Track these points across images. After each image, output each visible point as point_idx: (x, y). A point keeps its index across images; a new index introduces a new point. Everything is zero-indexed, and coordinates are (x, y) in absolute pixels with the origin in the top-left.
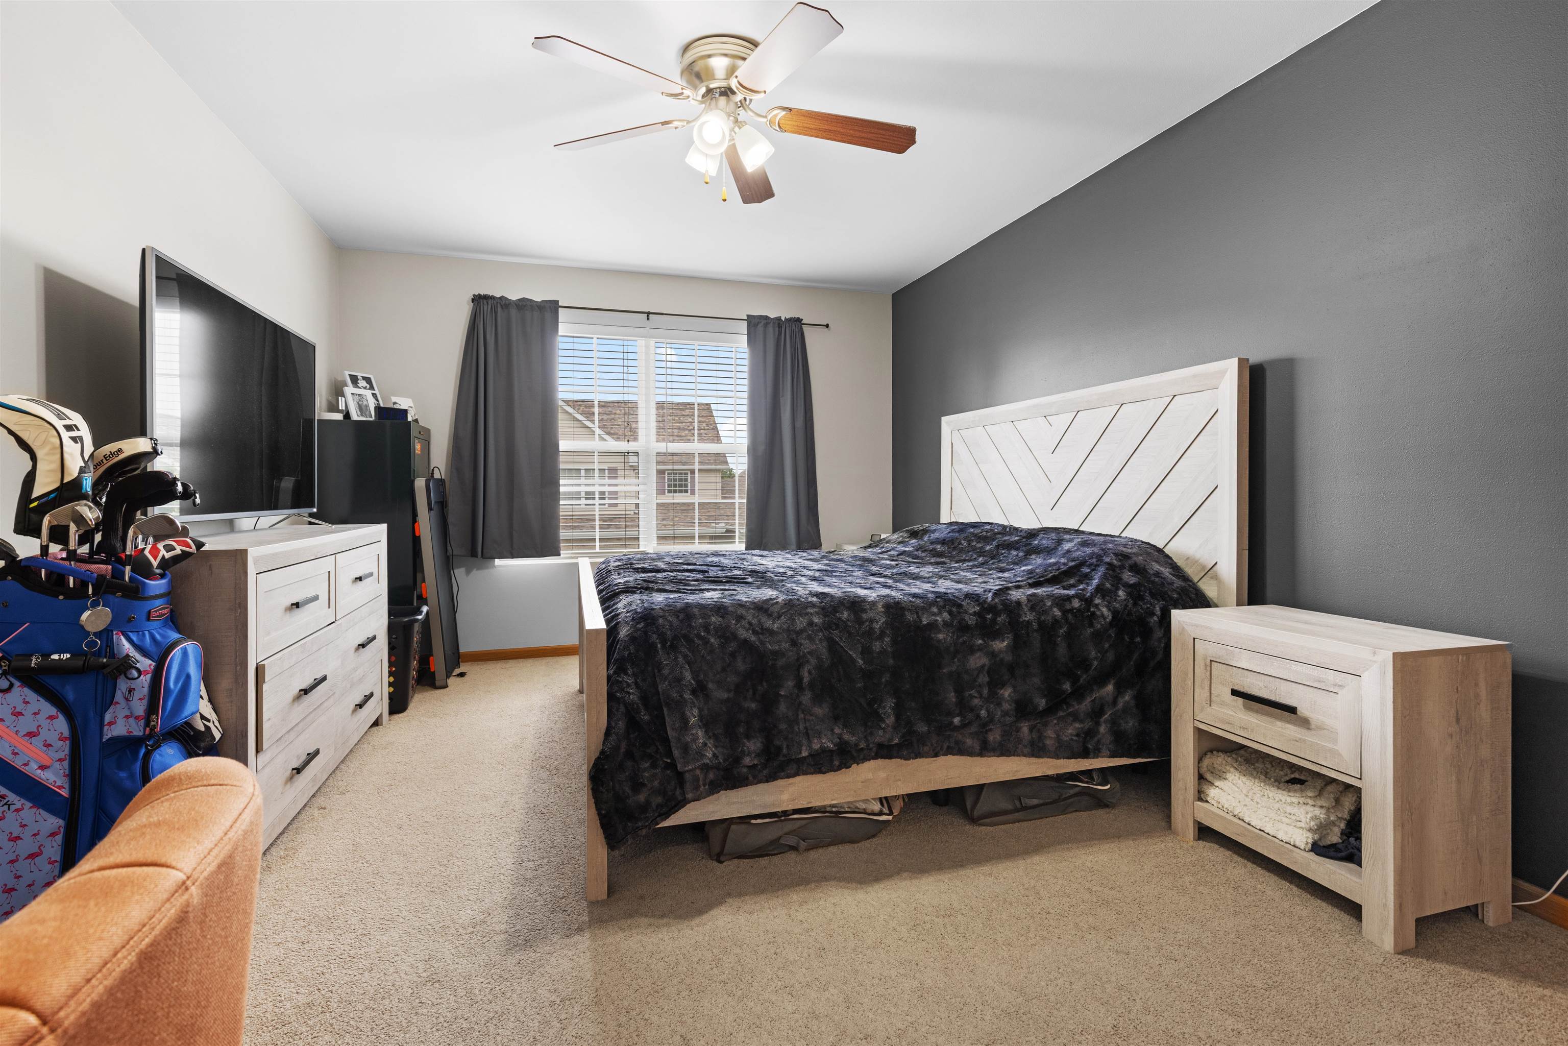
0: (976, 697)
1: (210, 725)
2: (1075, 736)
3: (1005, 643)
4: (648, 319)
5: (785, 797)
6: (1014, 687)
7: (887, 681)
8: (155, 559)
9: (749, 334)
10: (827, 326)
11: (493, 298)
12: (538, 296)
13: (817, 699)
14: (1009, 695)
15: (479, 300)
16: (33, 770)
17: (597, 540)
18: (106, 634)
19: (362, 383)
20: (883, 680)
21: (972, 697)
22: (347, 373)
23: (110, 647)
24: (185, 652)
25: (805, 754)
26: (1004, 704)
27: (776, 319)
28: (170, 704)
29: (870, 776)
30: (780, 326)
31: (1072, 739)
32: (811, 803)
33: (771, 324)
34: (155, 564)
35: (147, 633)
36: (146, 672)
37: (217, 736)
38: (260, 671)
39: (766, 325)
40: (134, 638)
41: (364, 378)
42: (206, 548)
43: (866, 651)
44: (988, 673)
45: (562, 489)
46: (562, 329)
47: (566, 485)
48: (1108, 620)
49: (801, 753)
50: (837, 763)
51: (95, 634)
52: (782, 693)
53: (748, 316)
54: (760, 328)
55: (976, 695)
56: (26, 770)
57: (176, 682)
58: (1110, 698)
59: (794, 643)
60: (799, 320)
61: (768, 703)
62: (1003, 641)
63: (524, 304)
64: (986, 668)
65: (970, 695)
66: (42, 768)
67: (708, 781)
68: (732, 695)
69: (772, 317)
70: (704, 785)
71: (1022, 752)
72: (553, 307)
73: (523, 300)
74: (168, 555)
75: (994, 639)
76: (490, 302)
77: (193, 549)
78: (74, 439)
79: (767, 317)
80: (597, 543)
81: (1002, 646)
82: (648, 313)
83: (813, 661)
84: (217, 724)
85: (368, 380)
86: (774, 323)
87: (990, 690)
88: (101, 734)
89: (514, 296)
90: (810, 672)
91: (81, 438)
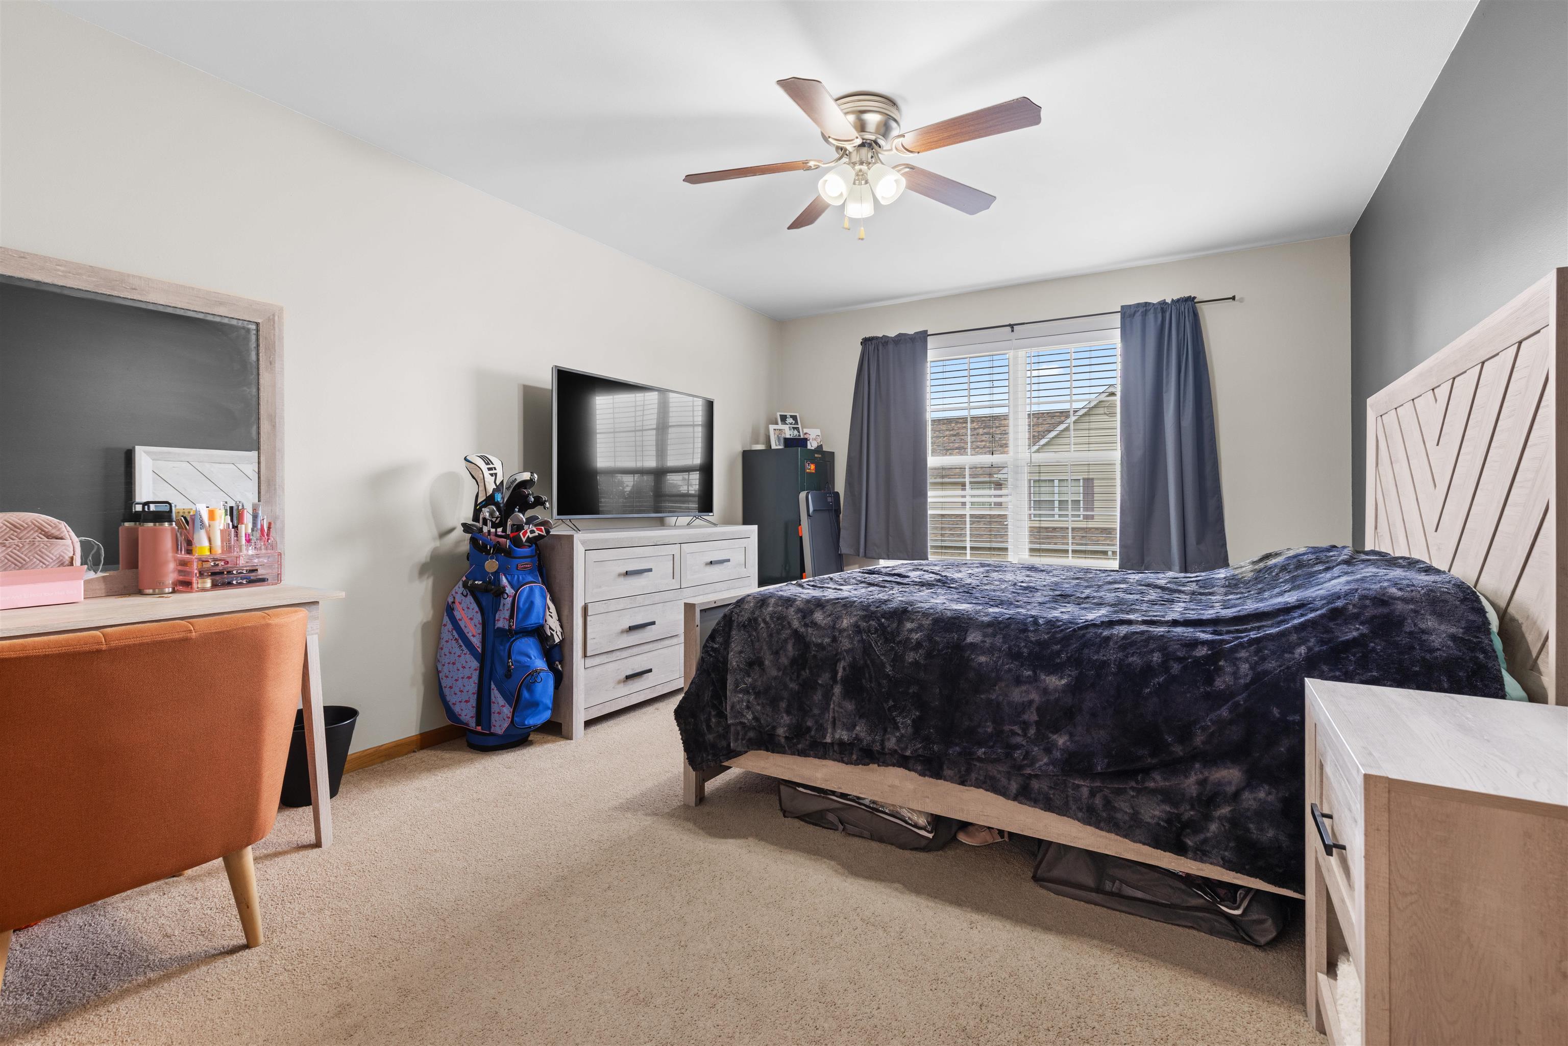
0: (1018, 735)
1: (554, 633)
2: (1163, 820)
3: (1063, 682)
4: (1013, 331)
5: (819, 775)
6: (1071, 735)
7: (914, 692)
8: (524, 537)
9: (1122, 328)
10: (1233, 298)
11: (877, 338)
12: (911, 331)
13: (848, 694)
14: (1064, 743)
15: (866, 342)
16: (469, 635)
17: (968, 549)
18: (496, 574)
19: (790, 420)
20: (911, 691)
21: (1014, 733)
22: (778, 414)
23: (498, 580)
24: (531, 589)
25: (828, 740)
26: (1054, 752)
27: (1159, 303)
28: (520, 616)
29: (897, 783)
30: (1163, 311)
31: (1159, 824)
32: (840, 788)
33: (1152, 311)
34: (524, 540)
35: (516, 576)
36: (510, 596)
37: (557, 640)
38: (585, 609)
39: (1145, 314)
40: (509, 578)
41: (791, 416)
42: (553, 532)
43: (897, 660)
44: (1038, 709)
45: (929, 500)
46: (931, 355)
47: (933, 495)
48: (1242, 681)
49: (825, 738)
50: (854, 757)
51: (492, 573)
52: (820, 682)
53: (1122, 307)
54: (1138, 318)
55: (1020, 732)
56: (468, 635)
57: (524, 603)
58: (1231, 789)
59: (834, 639)
60: (1190, 300)
61: (808, 686)
62: (1062, 678)
63: (901, 339)
64: (1035, 706)
65: (1012, 730)
66: (473, 636)
67: (747, 737)
68: (780, 674)
69: (1155, 302)
70: (742, 740)
71: (1075, 815)
72: (923, 336)
73: (900, 335)
74: (531, 536)
75: (1050, 673)
76: (874, 342)
77: (544, 533)
78: (492, 475)
79: (1146, 304)
80: (968, 551)
81: (1057, 683)
82: (1012, 326)
83: (849, 659)
84: (559, 634)
85: (794, 418)
86: (1155, 309)
87: (1038, 730)
88: (494, 625)
89: (892, 334)
90: (844, 669)
91: (496, 474)
